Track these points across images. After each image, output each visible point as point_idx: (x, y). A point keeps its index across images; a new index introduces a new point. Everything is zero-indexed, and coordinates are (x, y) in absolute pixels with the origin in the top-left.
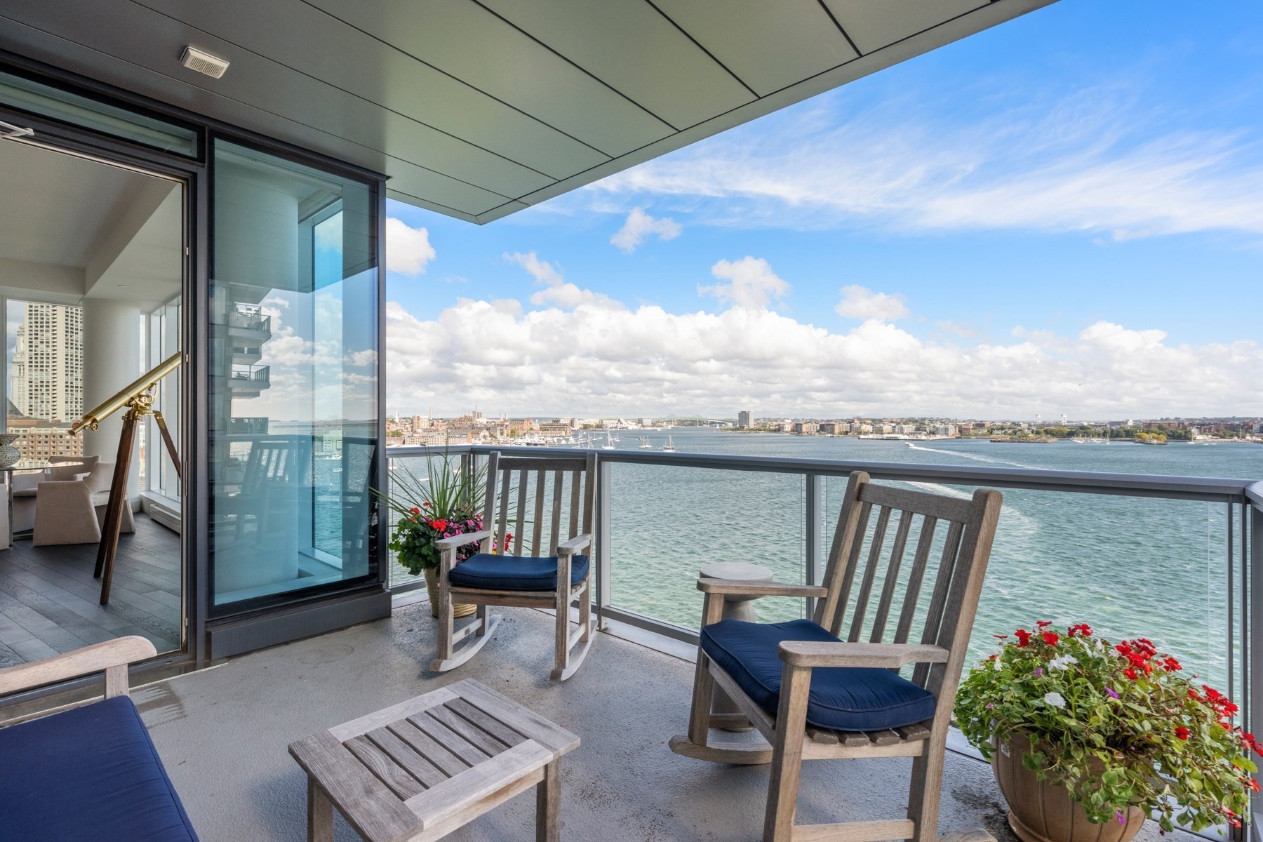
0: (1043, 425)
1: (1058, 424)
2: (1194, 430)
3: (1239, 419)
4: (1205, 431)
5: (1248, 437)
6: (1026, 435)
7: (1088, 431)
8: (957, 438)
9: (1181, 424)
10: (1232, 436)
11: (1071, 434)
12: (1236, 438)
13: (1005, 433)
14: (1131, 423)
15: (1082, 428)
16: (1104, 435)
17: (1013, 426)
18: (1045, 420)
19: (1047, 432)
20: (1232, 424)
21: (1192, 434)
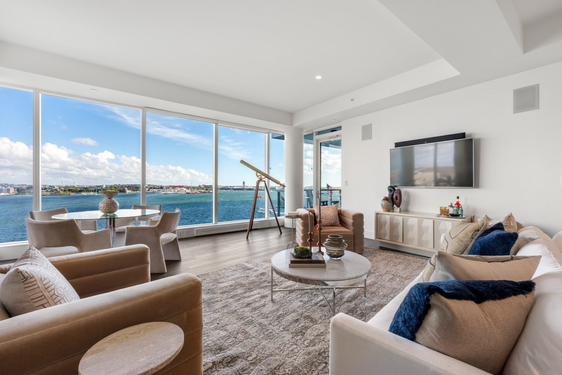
0: (66, 187)
1: (74, 187)
2: (126, 189)
4: (129, 189)
6: (59, 192)
7: (88, 189)
8: (16, 194)
9: (122, 186)
10: (137, 191)
11: (81, 191)
12: (138, 191)
13: (47, 191)
14: (104, 186)
15: (85, 188)
16: (95, 191)
17: (50, 187)
18: (66, 185)
19: (69, 190)
20: (137, 187)
21: (126, 190)
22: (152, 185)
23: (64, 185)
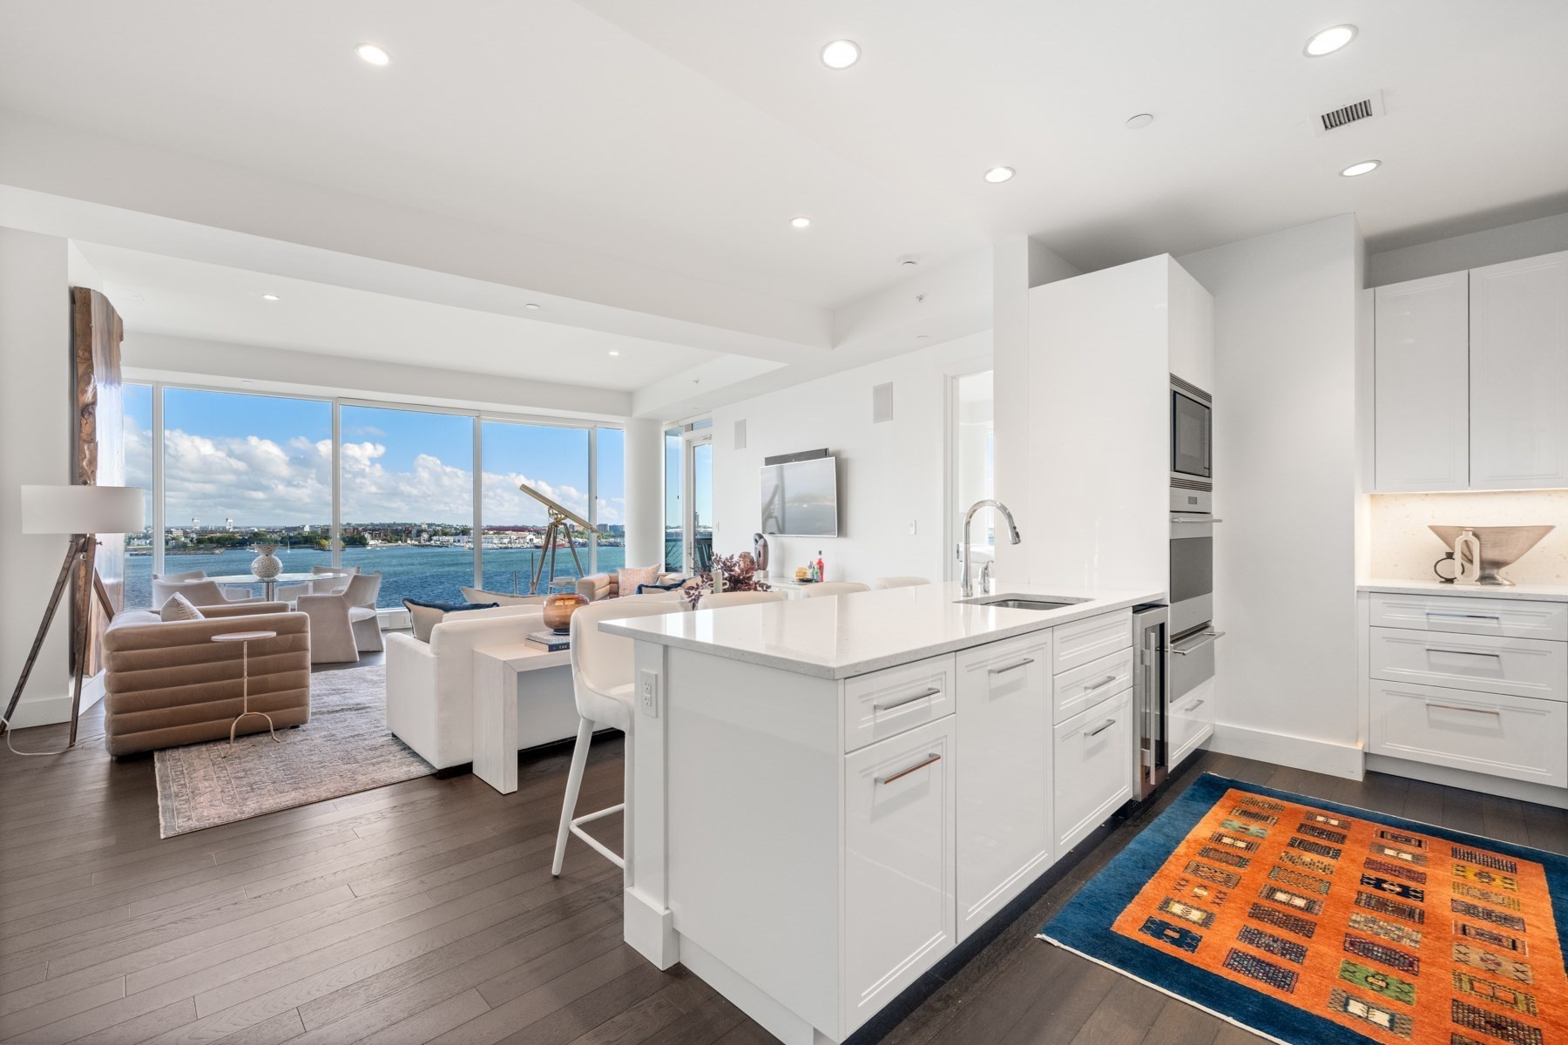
0: (203, 531)
2: (367, 535)
3: (399, 525)
5: (409, 542)
7: (263, 538)
9: (356, 529)
14: (307, 529)
15: (256, 534)
16: (282, 542)
18: (204, 525)
19: (211, 541)
21: (366, 539)
22: (439, 526)
23: (198, 524)
